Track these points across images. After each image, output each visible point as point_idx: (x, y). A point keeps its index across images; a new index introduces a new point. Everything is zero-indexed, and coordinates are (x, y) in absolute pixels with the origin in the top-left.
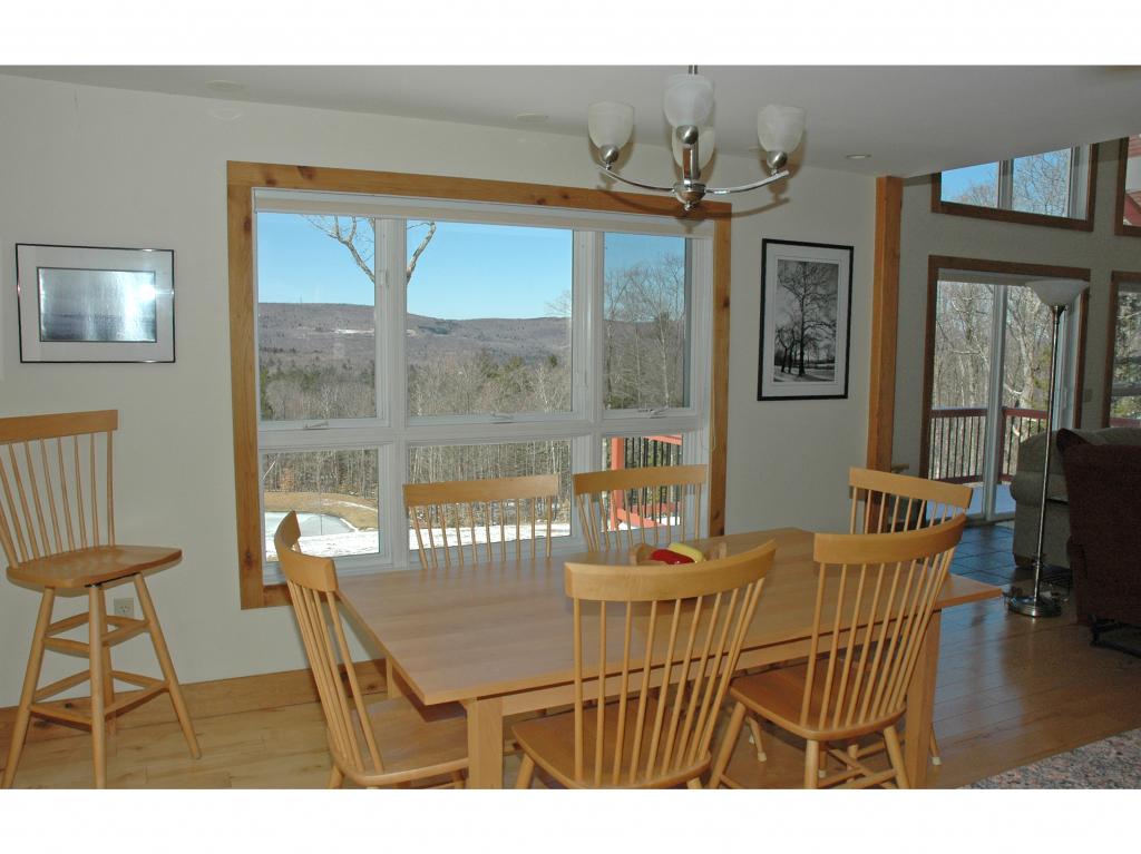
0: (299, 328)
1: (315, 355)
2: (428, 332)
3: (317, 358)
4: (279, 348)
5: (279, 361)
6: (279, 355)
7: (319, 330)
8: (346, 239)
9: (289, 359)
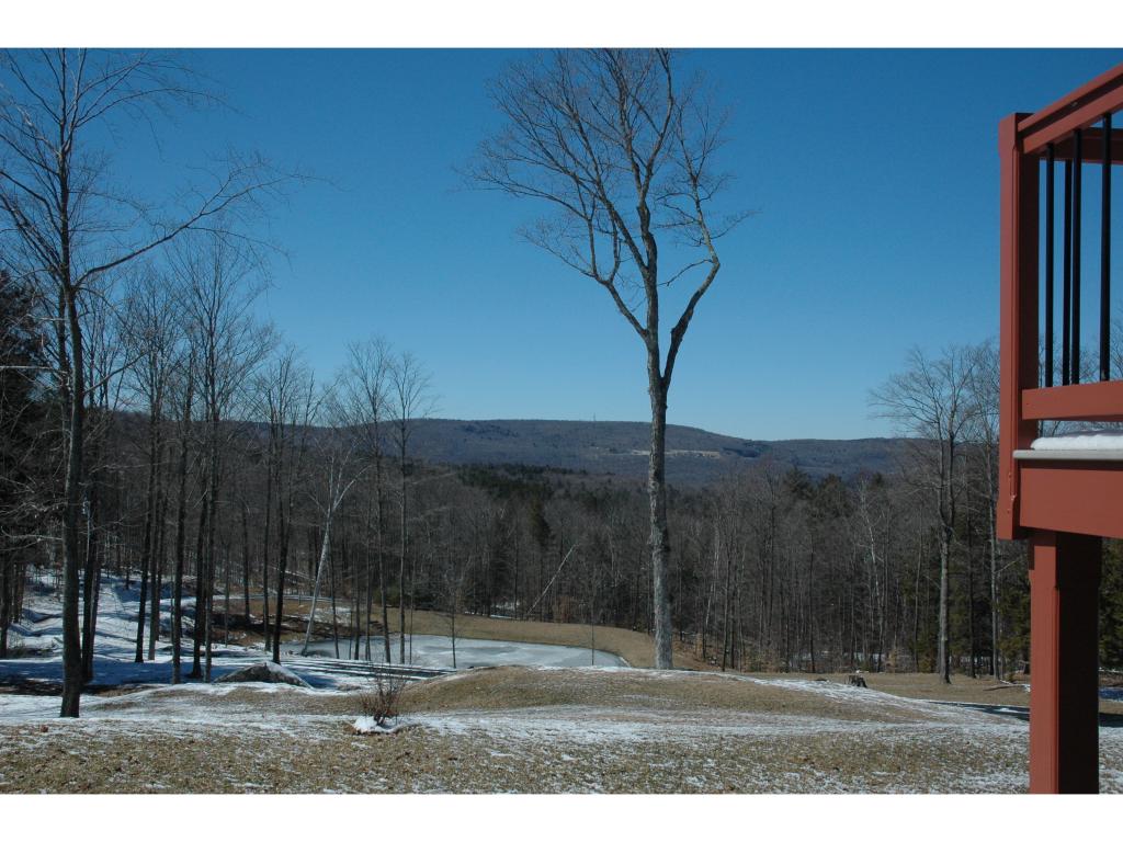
0: (591, 448)
1: (606, 478)
2: (734, 454)
3: (610, 481)
4: (568, 468)
5: (569, 484)
6: (568, 477)
7: (613, 451)
8: (607, 278)
9: (579, 481)
